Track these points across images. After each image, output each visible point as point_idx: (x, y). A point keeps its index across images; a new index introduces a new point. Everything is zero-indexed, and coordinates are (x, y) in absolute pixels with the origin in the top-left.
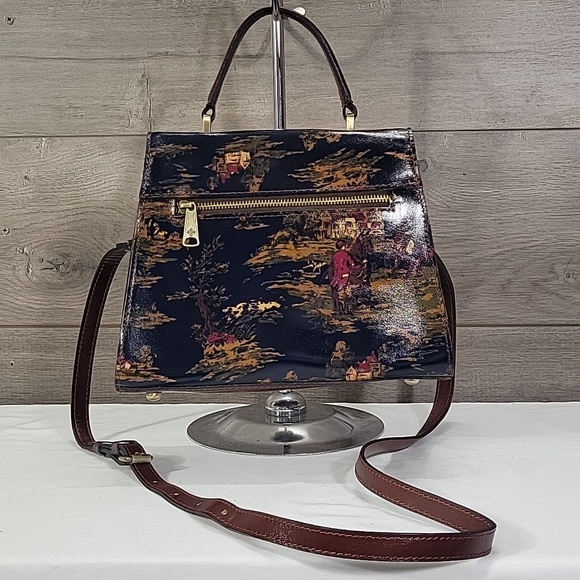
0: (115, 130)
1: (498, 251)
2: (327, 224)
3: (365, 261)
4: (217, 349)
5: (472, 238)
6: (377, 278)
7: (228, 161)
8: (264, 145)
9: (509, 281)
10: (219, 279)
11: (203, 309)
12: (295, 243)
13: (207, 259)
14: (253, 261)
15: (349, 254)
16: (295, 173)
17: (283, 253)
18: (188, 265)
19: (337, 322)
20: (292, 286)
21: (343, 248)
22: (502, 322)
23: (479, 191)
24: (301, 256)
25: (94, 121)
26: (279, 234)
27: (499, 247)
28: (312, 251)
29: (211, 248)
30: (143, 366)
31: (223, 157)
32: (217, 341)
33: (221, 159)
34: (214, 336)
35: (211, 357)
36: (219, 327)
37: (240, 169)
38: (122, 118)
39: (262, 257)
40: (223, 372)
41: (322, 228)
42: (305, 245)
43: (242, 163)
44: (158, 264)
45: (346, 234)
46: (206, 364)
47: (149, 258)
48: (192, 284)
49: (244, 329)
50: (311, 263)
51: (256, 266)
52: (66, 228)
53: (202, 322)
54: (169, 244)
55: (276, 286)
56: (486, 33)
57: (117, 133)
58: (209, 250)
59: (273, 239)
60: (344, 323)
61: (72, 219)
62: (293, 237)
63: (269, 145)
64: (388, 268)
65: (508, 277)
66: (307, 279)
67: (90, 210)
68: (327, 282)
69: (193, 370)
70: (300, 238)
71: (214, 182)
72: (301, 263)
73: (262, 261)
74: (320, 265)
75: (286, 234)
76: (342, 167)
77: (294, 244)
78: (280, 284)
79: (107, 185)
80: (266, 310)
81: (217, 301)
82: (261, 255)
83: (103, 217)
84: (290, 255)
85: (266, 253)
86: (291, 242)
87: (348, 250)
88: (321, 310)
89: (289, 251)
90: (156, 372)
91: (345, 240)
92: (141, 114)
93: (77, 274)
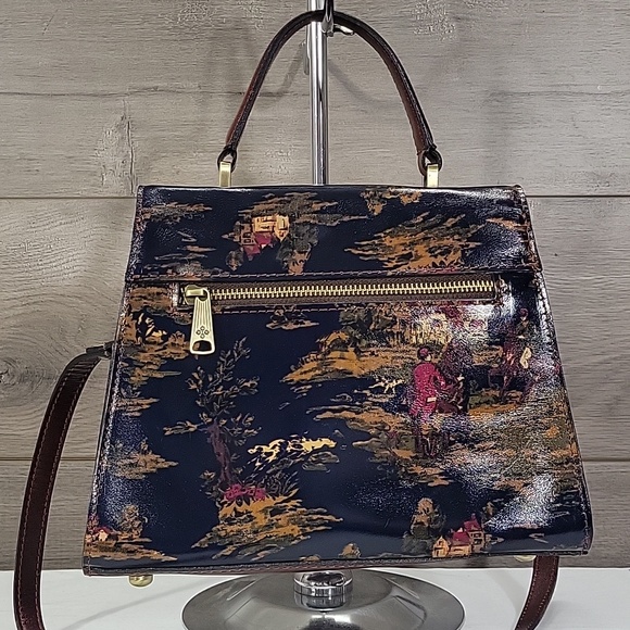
1: (601, 358)
2: (404, 323)
3: (460, 378)
4: (239, 509)
5: (568, 341)
6: (478, 404)
7: (257, 229)
8: (308, 206)
9: (618, 400)
10: (243, 404)
11: (220, 449)
12: (357, 351)
13: (225, 372)
14: (295, 376)
15: (437, 366)
16: (356, 247)
17: (340, 365)
18: (196, 381)
19: (419, 470)
20: (354, 415)
21: (429, 358)
22: (608, 455)
23: (575, 278)
24: (367, 370)
26: (333, 336)
27: (603, 353)
28: (382, 362)
29: (232, 356)
30: (126, 535)
31: (250, 222)
32: (239, 497)
33: (246, 225)
34: (235, 490)
35: (230, 521)
36: (242, 477)
37: (276, 241)
39: (307, 371)
40: (248, 546)
41: (397, 328)
42: (373, 353)
43: (277, 233)
44: (151, 380)
45: (432, 337)
46: (223, 533)
47: (138, 371)
48: (202, 410)
49: (282, 480)
50: (381, 380)
51: (299, 384)
52: (13, 322)
53: (217, 468)
54: (168, 350)
55: (328, 414)
56: (584, 68)
58: (228, 359)
59: (323, 344)
60: (430, 471)
62: (354, 342)
63: (316, 207)
64: (494, 389)
65: (617, 394)
66: (374, 404)
68: (405, 409)
69: (204, 542)
70: (364, 343)
71: (236, 259)
72: (366, 381)
73: (308, 377)
74: (395, 383)
75: (344, 337)
76: (425, 239)
77: (355, 351)
78: (334, 411)
80: (315, 451)
81: (240, 437)
82: (306, 367)
84: (350, 369)
85: (314, 364)
86: (351, 349)
87: (436, 361)
88: (395, 450)
89: (348, 363)
90: (147, 546)
91: (432, 347)
93: (25, 387)
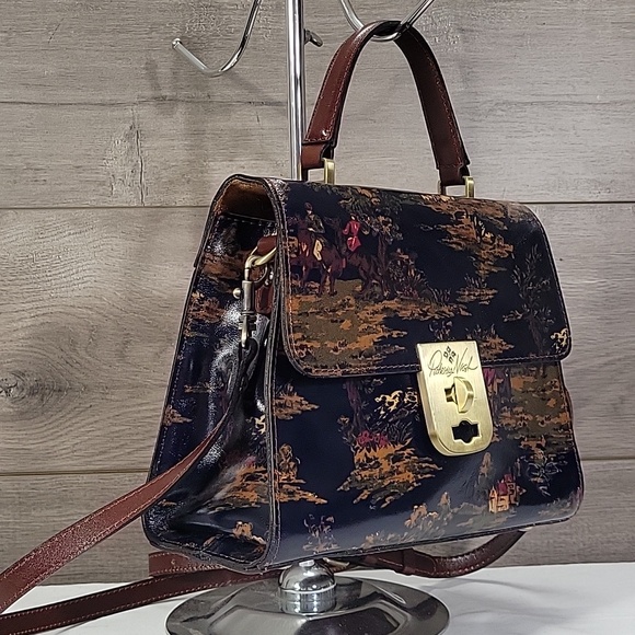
0: (92, 199)
25: (61, 188)
38: (102, 183)
57: (94, 204)
61: (29, 322)
67: (55, 309)
79: (81, 275)
83: (75, 320)
92: (128, 179)
